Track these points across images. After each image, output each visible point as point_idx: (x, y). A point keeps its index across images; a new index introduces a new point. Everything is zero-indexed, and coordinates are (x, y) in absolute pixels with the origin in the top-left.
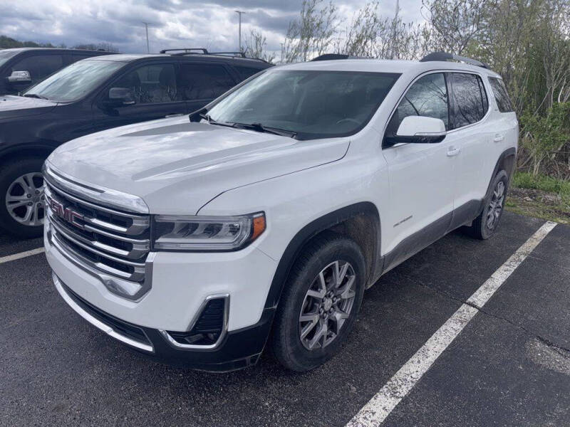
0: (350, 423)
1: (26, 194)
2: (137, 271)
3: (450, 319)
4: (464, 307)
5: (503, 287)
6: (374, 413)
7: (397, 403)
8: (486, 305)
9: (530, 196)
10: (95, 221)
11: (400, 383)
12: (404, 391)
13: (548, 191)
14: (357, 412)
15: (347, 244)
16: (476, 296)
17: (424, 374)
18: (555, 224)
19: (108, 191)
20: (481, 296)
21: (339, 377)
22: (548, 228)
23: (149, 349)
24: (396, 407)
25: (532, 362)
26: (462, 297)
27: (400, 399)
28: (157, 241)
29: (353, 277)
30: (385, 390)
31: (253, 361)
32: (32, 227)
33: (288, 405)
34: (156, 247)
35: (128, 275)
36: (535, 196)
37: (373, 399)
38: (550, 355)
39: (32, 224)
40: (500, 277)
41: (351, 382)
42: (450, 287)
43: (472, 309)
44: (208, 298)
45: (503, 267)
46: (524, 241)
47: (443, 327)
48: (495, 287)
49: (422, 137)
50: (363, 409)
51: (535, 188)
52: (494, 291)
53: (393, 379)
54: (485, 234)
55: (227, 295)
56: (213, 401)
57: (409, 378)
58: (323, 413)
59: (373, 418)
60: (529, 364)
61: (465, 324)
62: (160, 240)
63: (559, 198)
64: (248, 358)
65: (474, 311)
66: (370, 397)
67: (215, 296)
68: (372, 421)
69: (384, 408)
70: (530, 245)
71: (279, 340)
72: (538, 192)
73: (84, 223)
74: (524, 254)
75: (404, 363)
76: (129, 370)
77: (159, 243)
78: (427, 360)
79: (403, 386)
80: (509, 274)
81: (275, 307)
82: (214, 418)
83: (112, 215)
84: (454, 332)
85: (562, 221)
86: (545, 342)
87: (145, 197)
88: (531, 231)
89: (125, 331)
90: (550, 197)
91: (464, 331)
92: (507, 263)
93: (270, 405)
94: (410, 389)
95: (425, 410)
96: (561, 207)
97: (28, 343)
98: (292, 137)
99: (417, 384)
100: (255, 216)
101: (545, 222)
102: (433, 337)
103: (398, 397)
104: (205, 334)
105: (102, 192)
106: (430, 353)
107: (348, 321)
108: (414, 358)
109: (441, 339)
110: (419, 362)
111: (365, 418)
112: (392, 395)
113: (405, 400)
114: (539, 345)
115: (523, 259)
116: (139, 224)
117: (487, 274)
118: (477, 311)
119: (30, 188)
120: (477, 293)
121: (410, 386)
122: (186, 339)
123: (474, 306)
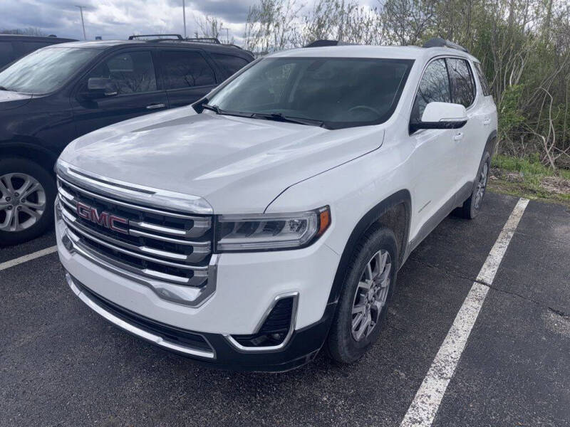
0: (410, 409)
1: (4, 197)
2: (196, 274)
3: (467, 298)
4: (475, 285)
5: (504, 263)
6: (429, 397)
7: (447, 385)
8: (495, 281)
9: (496, 175)
10: (143, 225)
11: (443, 364)
12: (450, 371)
13: (510, 169)
14: (413, 398)
15: (388, 233)
16: (483, 274)
17: (462, 353)
18: (528, 201)
19: (159, 192)
20: (488, 273)
21: (385, 364)
22: (523, 204)
23: (211, 355)
24: (448, 388)
25: (552, 333)
26: (470, 276)
27: (449, 380)
28: (219, 242)
29: (390, 265)
30: (432, 372)
31: (311, 357)
32: (13, 233)
33: (346, 398)
34: (219, 249)
35: (186, 280)
36: (499, 175)
37: (423, 383)
38: (565, 324)
39: (13, 229)
40: (497, 254)
41: (398, 369)
42: (457, 267)
43: (483, 287)
44: (276, 299)
45: (496, 245)
46: (507, 218)
47: (464, 307)
48: (496, 264)
49: (447, 123)
50: (418, 394)
51: (497, 167)
52: (496, 268)
53: (435, 361)
54: (473, 213)
55: (296, 294)
56: (270, 402)
57: (450, 359)
58: (382, 402)
59: (430, 401)
60: (550, 335)
61: (482, 302)
62: (223, 241)
63: (522, 176)
64: (308, 356)
65: (485, 289)
66: (420, 381)
67: (284, 296)
68: (430, 405)
69: (437, 391)
70: (513, 222)
71: (336, 335)
72: (501, 171)
73: (128, 227)
74: (510, 230)
75: (440, 344)
76: (172, 379)
77: (220, 244)
78: (459, 339)
79: (447, 368)
80: (504, 250)
81: (336, 302)
82: (277, 419)
83: (164, 217)
84: (475, 310)
85: (532, 198)
86: (557, 312)
87: (207, 196)
88: (510, 208)
89: (177, 339)
90: (514, 175)
91: (483, 308)
92: (499, 240)
93: (328, 399)
94: (454, 369)
95: (475, 388)
96: (524, 184)
97: (50, 360)
98: (321, 126)
99: (459, 364)
100: (321, 211)
101: (518, 199)
102: (458, 317)
103: (446, 379)
104: (269, 335)
105: (152, 193)
106: (461, 332)
107: (384, 308)
108: (448, 339)
109: (466, 318)
110: (453, 342)
111: (423, 402)
112: (441, 377)
113: (453, 381)
114: (552, 316)
115: (512, 235)
116: (200, 225)
117: (486, 252)
118: (488, 288)
119: (8, 190)
120: (483, 270)
121: (454, 366)
122: (252, 341)
123: (484, 284)
